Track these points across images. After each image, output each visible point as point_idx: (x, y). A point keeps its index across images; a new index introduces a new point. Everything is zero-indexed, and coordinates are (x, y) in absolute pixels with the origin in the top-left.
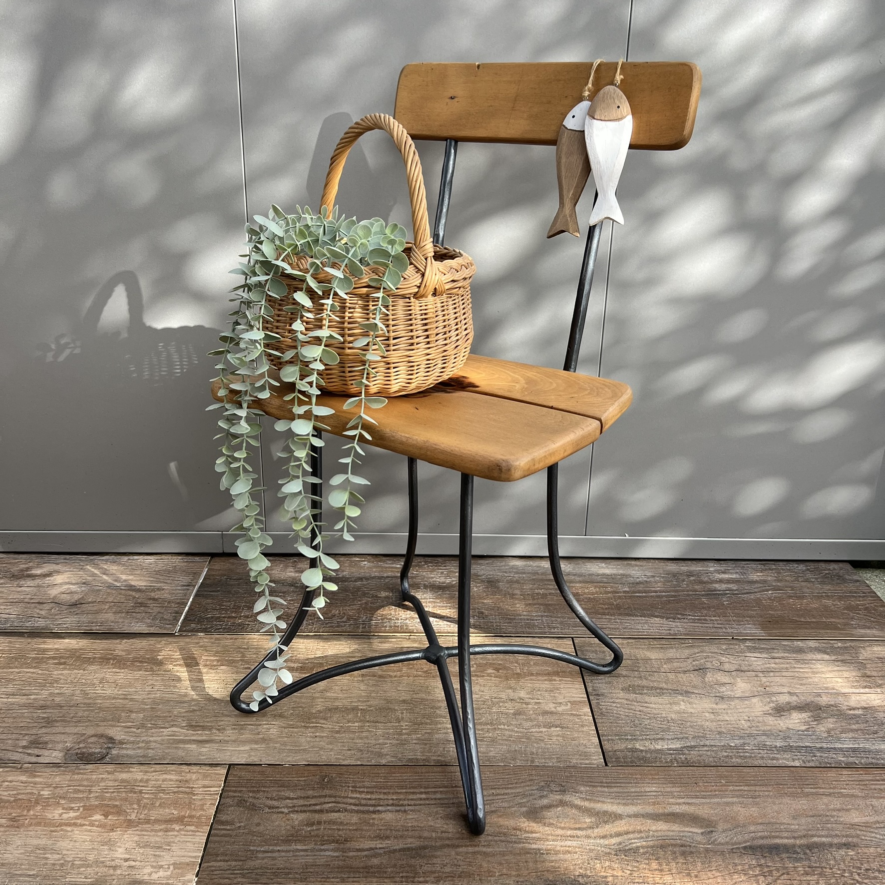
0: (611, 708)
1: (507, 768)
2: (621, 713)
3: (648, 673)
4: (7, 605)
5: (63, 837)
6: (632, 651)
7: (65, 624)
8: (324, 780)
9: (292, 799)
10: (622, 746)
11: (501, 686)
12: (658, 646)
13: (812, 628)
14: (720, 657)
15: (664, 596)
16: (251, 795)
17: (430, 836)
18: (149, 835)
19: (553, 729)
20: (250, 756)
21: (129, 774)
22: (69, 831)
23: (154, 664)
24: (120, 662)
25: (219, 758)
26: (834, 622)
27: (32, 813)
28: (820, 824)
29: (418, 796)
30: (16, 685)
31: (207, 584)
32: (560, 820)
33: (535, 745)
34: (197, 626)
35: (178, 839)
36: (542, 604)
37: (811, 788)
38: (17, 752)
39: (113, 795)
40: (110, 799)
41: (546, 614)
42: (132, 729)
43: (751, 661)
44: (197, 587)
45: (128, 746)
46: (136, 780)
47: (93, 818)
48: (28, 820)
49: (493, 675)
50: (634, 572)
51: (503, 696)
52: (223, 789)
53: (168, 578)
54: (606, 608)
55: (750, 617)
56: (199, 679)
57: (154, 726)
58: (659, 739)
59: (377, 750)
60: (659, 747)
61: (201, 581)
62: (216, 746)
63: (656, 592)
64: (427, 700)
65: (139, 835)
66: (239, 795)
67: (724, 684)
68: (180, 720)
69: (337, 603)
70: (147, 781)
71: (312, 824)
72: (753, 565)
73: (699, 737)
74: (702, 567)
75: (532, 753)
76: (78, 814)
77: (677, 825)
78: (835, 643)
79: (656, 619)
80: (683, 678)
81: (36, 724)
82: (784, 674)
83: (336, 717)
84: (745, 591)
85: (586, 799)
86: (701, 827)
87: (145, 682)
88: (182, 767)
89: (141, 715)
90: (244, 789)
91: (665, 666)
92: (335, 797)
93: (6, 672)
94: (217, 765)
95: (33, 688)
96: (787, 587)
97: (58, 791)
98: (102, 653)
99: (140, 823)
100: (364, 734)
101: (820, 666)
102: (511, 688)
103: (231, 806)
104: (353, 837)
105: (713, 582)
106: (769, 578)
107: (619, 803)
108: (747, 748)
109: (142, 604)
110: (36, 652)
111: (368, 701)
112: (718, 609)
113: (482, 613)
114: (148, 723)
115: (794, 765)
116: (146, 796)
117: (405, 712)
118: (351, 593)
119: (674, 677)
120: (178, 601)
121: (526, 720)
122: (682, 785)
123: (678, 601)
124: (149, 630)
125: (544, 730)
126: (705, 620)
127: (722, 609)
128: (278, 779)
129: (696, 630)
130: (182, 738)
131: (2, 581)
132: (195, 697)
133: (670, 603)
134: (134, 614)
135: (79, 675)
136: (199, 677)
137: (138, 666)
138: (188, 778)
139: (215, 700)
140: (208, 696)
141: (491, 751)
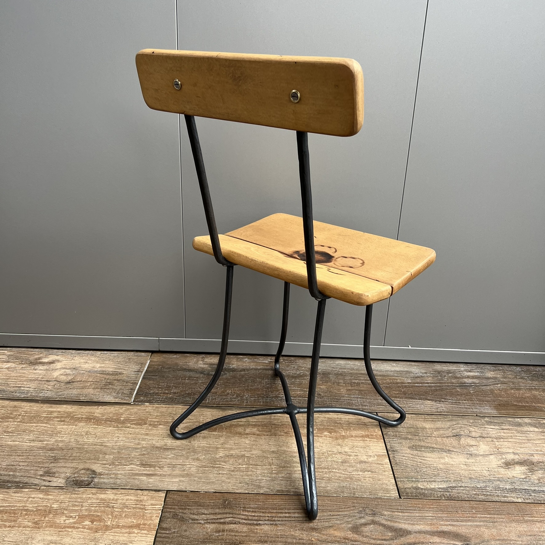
0: (402, 460)
1: (338, 498)
2: (408, 463)
3: (424, 437)
4: (28, 382)
5: (67, 535)
6: (414, 422)
7: (63, 395)
8: (225, 503)
9: (206, 514)
10: (410, 485)
11: (333, 443)
12: (430, 419)
13: (527, 410)
14: (470, 428)
15: (434, 386)
16: (181, 511)
17: (292, 542)
18: (119, 536)
19: (366, 473)
20: (179, 485)
21: (106, 495)
22: (70, 532)
23: (118, 423)
24: (97, 421)
25: (161, 486)
26: (540, 406)
27: (47, 519)
28: (535, 541)
29: (284, 515)
30: (35, 434)
31: (150, 371)
32: (373, 533)
33: (355, 483)
34: (144, 399)
35: (136, 539)
36: (357, 390)
37: (529, 517)
38: (37, 478)
39: (96, 508)
40: (95, 511)
41: (360, 396)
42: (106, 466)
43: (489, 431)
44: (143, 373)
45: (104, 477)
46: (110, 499)
47: (84, 524)
48: (45, 524)
49: (328, 436)
50: (414, 370)
51: (335, 450)
52: (163, 507)
53: (125, 366)
54: (397, 394)
55: (487, 401)
56: (147, 433)
57: (120, 464)
58: (432, 481)
59: (257, 484)
60: (433, 487)
61: (146, 369)
62: (158, 478)
63: (428, 383)
64: (288, 451)
65: (113, 536)
66: (174, 511)
67: (472, 446)
68: (136, 460)
69: (230, 386)
70: (117, 500)
71: (219, 531)
72: (488, 367)
73: (457, 480)
74: (456, 367)
75: (354, 489)
76: (75, 520)
77: (446, 539)
78: (541, 420)
79: (429, 401)
80: (447, 441)
81: (48, 461)
82: (510, 440)
83: (231, 461)
84: (484, 384)
85: (388, 520)
86: (461, 541)
87: (113, 434)
88: (137, 491)
89: (112, 457)
90: (176, 507)
91: (435, 433)
92: (232, 514)
93: (29, 426)
94: (159, 491)
95: (45, 437)
96: (509, 382)
97: (63, 505)
98: (87, 415)
99: (113, 528)
100: (249, 473)
101: (532, 436)
102: (339, 445)
103: (169, 518)
104: (245, 541)
105: (463, 378)
106: (499, 376)
107: (409, 523)
108: (488, 489)
109: (110, 383)
110: (46, 413)
111: (251, 451)
112: (467, 395)
113: (320, 394)
114: (116, 461)
115: (518, 501)
116: (116, 510)
117: (274, 459)
118: (238, 379)
119: (440, 441)
120: (132, 382)
121: (349, 466)
122: (448, 512)
123: (442, 390)
124: (115, 401)
125: (361, 473)
126: (459, 403)
127: (470, 396)
128: (197, 501)
129: (454, 409)
130: (137, 472)
131: (24, 366)
132: (144, 445)
133: (437, 391)
134: (106, 390)
135: (73, 429)
136: (147, 432)
137: (109, 424)
138: (142, 498)
139: (157, 447)
140: (153, 445)
141: (328, 486)
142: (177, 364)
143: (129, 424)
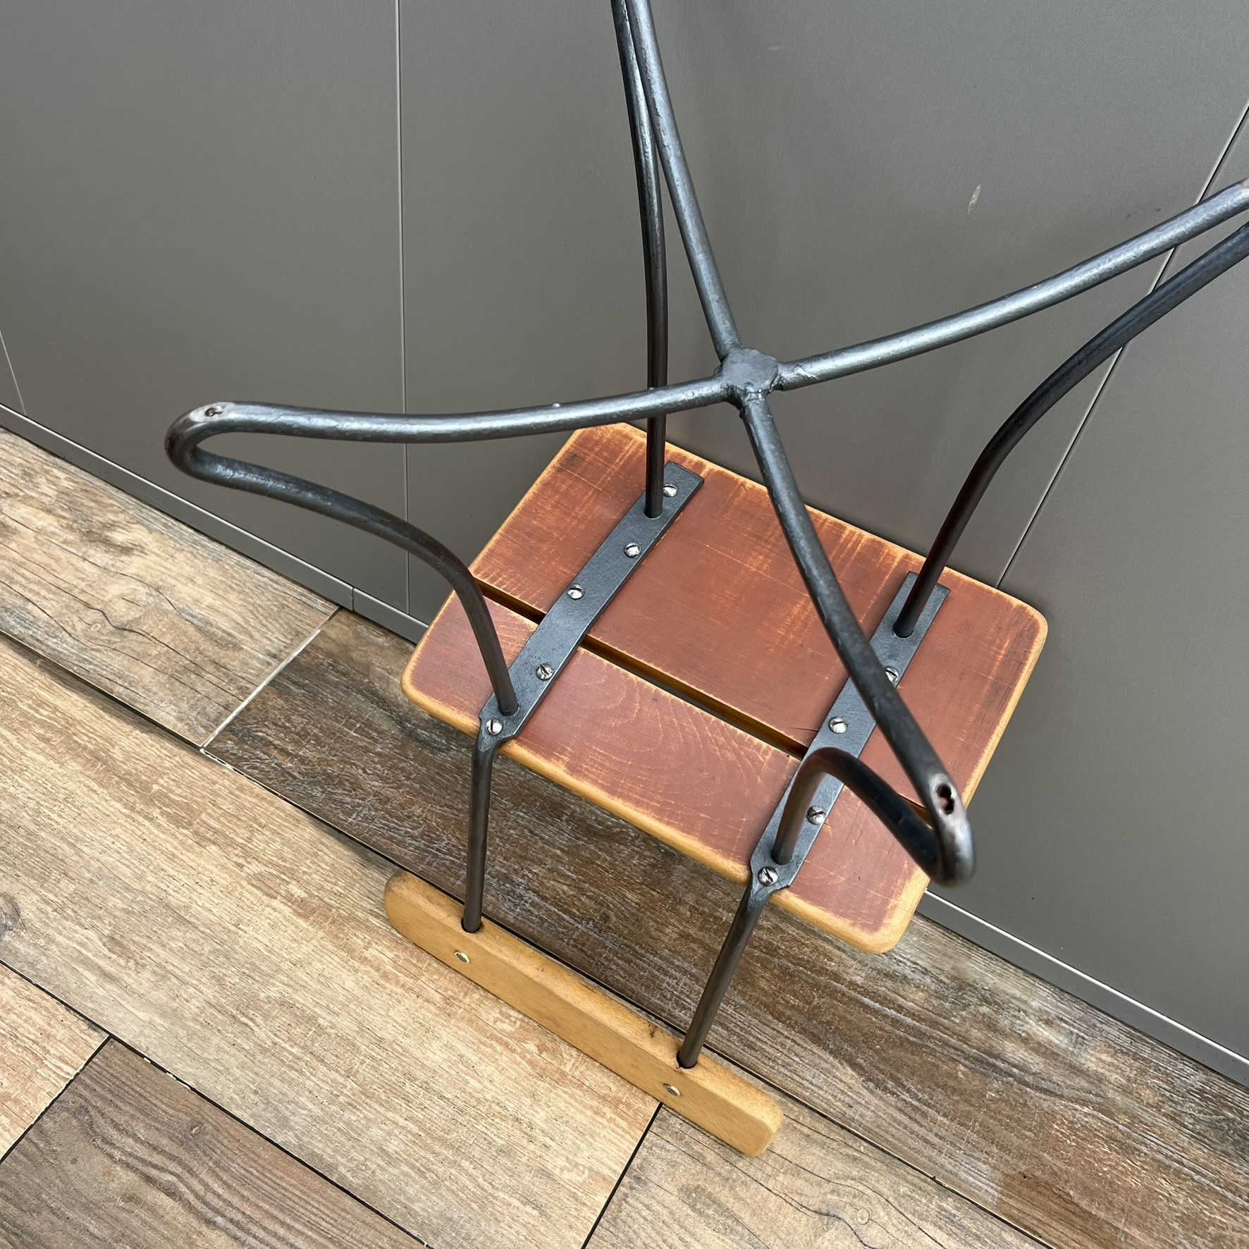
0: (636, 1216)
2: (643, 1234)
3: (744, 1178)
4: (50, 591)
7: (88, 665)
8: (191, 1130)
9: (137, 1139)
11: (524, 1084)
12: (806, 1130)
13: (1084, 1231)
14: (879, 1208)
15: (907, 1026)
16: (99, 1103)
19: (528, 1209)
20: (141, 1034)
23: (141, 796)
24: (107, 772)
25: (108, 1016)
26: (1133, 1238)
29: (277, 1227)
31: (299, 665)
33: (483, 1224)
34: (233, 749)
42: (48, 908)
43: (920, 1243)
44: (283, 665)
45: (26, 936)
51: (512, 1105)
52: (78, 1074)
53: (259, 627)
54: (793, 1006)
55: (1002, 1148)
56: (174, 855)
57: (74, 916)
59: (286, 1112)
61: (296, 654)
62: (116, 992)
63: (900, 1009)
66: (88, 1096)
68: (107, 922)
70: (10, 1010)
71: (130, 1199)
74: (1023, 990)
75: (467, 1238)
79: (850, 1071)
80: (787, 1217)
83: (281, 1021)
84: (1047, 1085)
87: (112, 826)
89: (72, 887)
90: (99, 1089)
91: (781, 1178)
92: (184, 1167)
94: (97, 1027)
98: (98, 744)
100: (293, 1074)
102: (533, 1096)
103: (68, 1110)
105: (1011, 1035)
106: (1114, 1077)
109: (197, 668)
110: (30, 702)
111: (338, 1015)
112: (966, 1100)
114: (71, 905)
117: (368, 1061)
119: (774, 1209)
120: (243, 683)
121: (507, 1170)
123: (916, 1049)
124: (175, 726)
125: (515, 1202)
126: (924, 1115)
127: (973, 1106)
128: (145, 1094)
129: (891, 1129)
130: (90, 955)
131: (71, 537)
132: (148, 888)
133: (901, 1045)
134: (178, 684)
135: (52, 771)
136: (176, 852)
137: (123, 792)
138: (54, 1031)
139: (167, 906)
140: (164, 895)
141: (419, 1200)
142: (367, 669)
143: (158, 811)
